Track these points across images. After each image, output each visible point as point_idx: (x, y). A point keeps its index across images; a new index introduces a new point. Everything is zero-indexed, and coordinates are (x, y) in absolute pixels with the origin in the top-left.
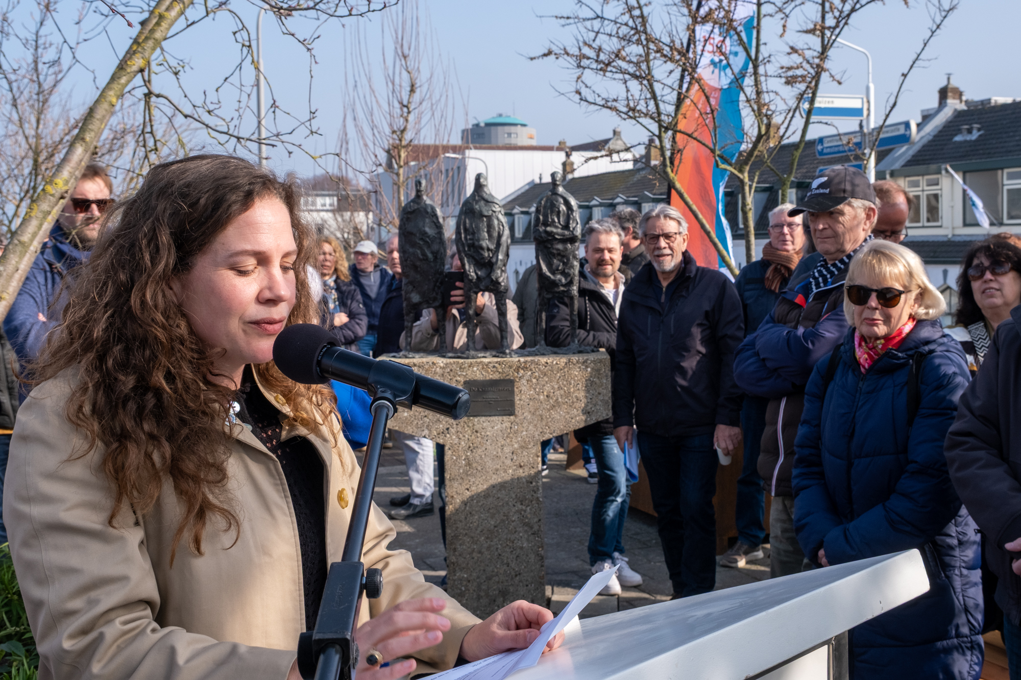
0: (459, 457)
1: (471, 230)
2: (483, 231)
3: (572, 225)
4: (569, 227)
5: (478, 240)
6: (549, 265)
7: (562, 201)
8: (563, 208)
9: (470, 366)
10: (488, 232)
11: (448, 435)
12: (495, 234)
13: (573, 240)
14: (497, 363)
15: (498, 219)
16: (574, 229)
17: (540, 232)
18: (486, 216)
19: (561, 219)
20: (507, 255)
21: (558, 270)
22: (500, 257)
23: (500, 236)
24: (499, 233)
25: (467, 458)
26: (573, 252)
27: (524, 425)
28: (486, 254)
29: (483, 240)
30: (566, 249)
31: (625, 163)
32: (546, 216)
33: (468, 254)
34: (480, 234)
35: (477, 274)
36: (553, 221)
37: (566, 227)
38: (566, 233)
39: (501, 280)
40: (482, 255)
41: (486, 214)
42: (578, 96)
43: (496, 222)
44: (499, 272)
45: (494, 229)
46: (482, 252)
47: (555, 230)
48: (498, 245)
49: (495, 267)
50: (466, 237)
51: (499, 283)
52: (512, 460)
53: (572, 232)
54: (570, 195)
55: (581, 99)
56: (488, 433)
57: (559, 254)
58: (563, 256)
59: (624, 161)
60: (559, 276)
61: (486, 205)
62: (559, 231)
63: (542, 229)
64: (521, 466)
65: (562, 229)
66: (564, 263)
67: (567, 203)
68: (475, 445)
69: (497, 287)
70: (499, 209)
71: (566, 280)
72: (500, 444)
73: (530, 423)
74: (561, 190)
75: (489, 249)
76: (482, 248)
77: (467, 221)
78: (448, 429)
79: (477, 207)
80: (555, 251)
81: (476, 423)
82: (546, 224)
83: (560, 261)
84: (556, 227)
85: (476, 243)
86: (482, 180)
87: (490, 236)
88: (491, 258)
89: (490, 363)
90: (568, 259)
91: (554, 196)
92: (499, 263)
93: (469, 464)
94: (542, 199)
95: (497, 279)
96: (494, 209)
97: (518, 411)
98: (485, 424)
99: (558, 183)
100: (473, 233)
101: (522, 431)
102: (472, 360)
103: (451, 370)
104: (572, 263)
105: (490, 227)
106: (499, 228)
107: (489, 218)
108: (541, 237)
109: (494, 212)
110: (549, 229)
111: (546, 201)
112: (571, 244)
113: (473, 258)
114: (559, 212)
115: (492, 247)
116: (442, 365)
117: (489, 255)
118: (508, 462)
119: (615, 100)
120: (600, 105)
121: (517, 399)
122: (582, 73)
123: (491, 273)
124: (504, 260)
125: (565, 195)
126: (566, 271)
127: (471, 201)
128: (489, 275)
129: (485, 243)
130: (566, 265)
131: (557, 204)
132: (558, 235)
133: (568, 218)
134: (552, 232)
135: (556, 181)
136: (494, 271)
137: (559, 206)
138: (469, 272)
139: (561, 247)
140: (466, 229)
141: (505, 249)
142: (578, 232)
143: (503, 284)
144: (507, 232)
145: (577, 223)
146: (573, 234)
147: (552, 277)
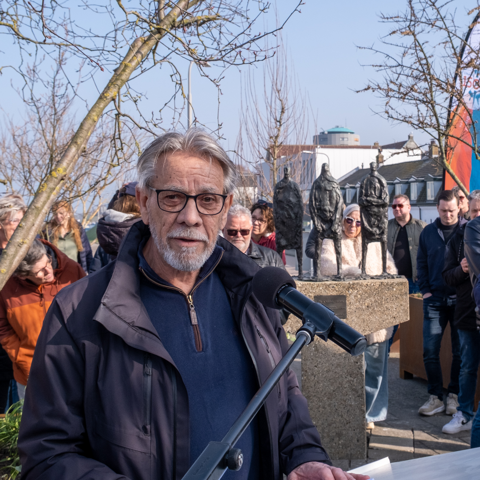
0: (310, 346)
1: (319, 200)
2: (327, 200)
3: (384, 196)
4: (382, 198)
5: (324, 206)
6: (369, 222)
7: (377, 181)
8: (378, 185)
9: (317, 287)
10: (330, 200)
12: (334, 202)
13: (384, 205)
14: (335, 284)
15: (336, 192)
16: (385, 198)
17: (363, 201)
18: (328, 190)
19: (377, 192)
20: (342, 215)
21: (374, 225)
22: (338, 216)
23: (337, 203)
24: (337, 201)
26: (384, 213)
28: (328, 215)
29: (327, 205)
30: (380, 211)
31: (416, 156)
32: (367, 190)
33: (317, 215)
34: (325, 202)
35: (322, 227)
36: (372, 193)
37: (380, 197)
38: (380, 201)
39: (338, 231)
40: (326, 215)
41: (328, 189)
42: (387, 115)
43: (335, 194)
44: (336, 226)
45: (334, 198)
46: (326, 213)
47: (372, 199)
48: (336, 209)
49: (334, 223)
50: (315, 204)
51: (337, 233)
53: (384, 200)
54: (382, 177)
55: (389, 117)
57: (375, 215)
58: (378, 216)
60: (375, 229)
61: (328, 183)
62: (375, 200)
63: (364, 198)
65: (377, 199)
66: (378, 221)
67: (380, 182)
69: (336, 236)
70: (336, 186)
71: (379, 231)
74: (376, 173)
75: (330, 211)
76: (326, 211)
77: (317, 194)
79: (323, 184)
80: (372, 213)
82: (367, 195)
83: (376, 219)
84: (374, 197)
85: (322, 208)
86: (326, 168)
87: (331, 203)
88: (332, 217)
89: (331, 284)
90: (381, 218)
91: (372, 178)
92: (337, 220)
94: (364, 180)
95: (335, 231)
96: (334, 186)
99: (374, 169)
100: (320, 201)
102: (320, 283)
103: (306, 289)
104: (383, 220)
105: (331, 197)
107: (330, 191)
108: (364, 204)
109: (334, 188)
110: (368, 198)
111: (367, 181)
112: (383, 208)
113: (320, 217)
114: (375, 188)
115: (332, 210)
117: (330, 215)
119: (410, 117)
120: (401, 120)
121: (348, 307)
122: (389, 100)
123: (331, 227)
124: (340, 218)
125: (379, 177)
126: (380, 225)
127: (319, 181)
128: (330, 228)
129: (328, 208)
130: (380, 222)
131: (374, 183)
132: (375, 202)
133: (381, 192)
134: (371, 200)
135: (373, 168)
136: (333, 225)
137: (375, 184)
138: (318, 226)
139: (376, 210)
140: (316, 199)
141: (340, 211)
142: (387, 201)
143: (339, 234)
144: (342, 200)
145: (387, 195)
146: (385, 202)
147: (371, 229)
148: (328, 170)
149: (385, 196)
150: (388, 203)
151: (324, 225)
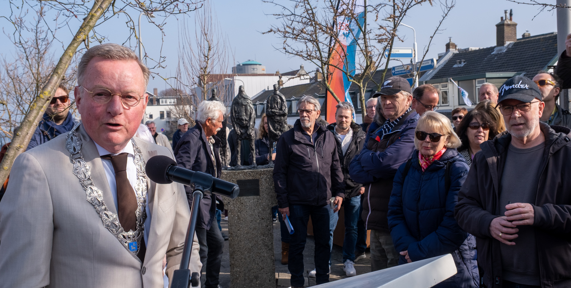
0: (234, 216)
1: (238, 112)
2: (243, 112)
3: (283, 108)
4: (282, 109)
5: (241, 116)
6: (274, 127)
7: (279, 97)
8: (279, 100)
9: (238, 174)
10: (245, 112)
11: (229, 206)
12: (249, 113)
13: (284, 115)
14: (251, 172)
15: (250, 106)
16: (284, 110)
17: (269, 112)
18: (244, 105)
19: (279, 106)
20: (254, 123)
21: (277, 129)
22: (251, 124)
23: (251, 114)
24: (250, 112)
25: (238, 216)
26: (284, 120)
27: (264, 200)
28: (245, 123)
29: (243, 116)
30: (281, 119)
31: (306, 80)
32: (271, 104)
33: (237, 123)
34: (242, 113)
35: (240, 131)
36: (275, 107)
37: (281, 109)
38: (281, 112)
39: (252, 134)
40: (243, 123)
41: (244, 104)
42: (284, 50)
43: (249, 108)
44: (251, 130)
45: (248, 111)
46: (243, 122)
47: (276, 111)
48: (250, 118)
49: (249, 128)
50: (235, 115)
51: (251, 136)
52: (259, 216)
53: (284, 111)
54: (282, 95)
55: (286, 52)
56: (248, 204)
57: (278, 122)
58: (280, 123)
59: (306, 79)
60: (278, 132)
61: (244, 100)
62: (278, 111)
63: (270, 110)
64: (263, 219)
65: (279, 110)
66: (280, 126)
67: (281, 98)
68: (242, 210)
69: (250, 137)
70: (250, 102)
71: (281, 133)
72: (253, 209)
73: (266, 199)
74: (278, 92)
75: (246, 120)
76: (243, 120)
77: (236, 108)
78: (229, 203)
79: (240, 101)
80: (276, 120)
81: (242, 200)
82: (272, 108)
83: (278, 125)
84: (276, 109)
85: (240, 118)
86: (242, 89)
87: (246, 114)
88: (247, 124)
89: (248, 172)
90: (282, 124)
91: (275, 95)
92: (251, 126)
93: (239, 218)
94: (269, 97)
95: (250, 134)
96: (248, 102)
97: (261, 194)
98: (246, 200)
99: (277, 89)
100: (239, 113)
101: (263, 203)
102: (239, 171)
103: (230, 176)
104: (284, 126)
105: (246, 110)
106: (251, 110)
107: (246, 106)
108: (270, 114)
109: (248, 103)
110: (273, 110)
111: (272, 98)
112: (283, 117)
113: (239, 124)
114: (277, 102)
115: (247, 119)
116: (226, 173)
117: (246, 123)
118: (257, 217)
119: (301, 52)
120: (294, 54)
121: (260, 188)
122: (286, 40)
123: (247, 131)
124: (253, 125)
125: (280, 95)
126: (281, 129)
127: (237, 98)
128: (246, 132)
129: (244, 117)
130: (281, 127)
131: (276, 99)
132: (277, 113)
133: (282, 105)
134: (274, 112)
135: (276, 88)
136: (249, 130)
137: (277, 100)
138: (237, 130)
139: (278, 118)
140: (235, 111)
141: (253, 120)
142: (286, 111)
143: (253, 136)
144: (254, 112)
145: (286, 107)
146: (284, 112)
147: (275, 132)
148: (243, 90)
149: (285, 108)
150: (287, 113)
151: (242, 130)
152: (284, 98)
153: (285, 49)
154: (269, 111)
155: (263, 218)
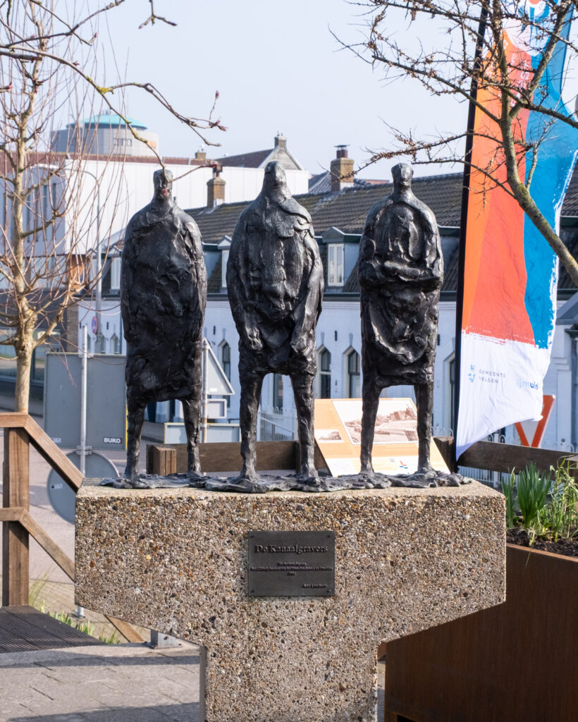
0: (231, 671)
1: (257, 263)
2: (279, 265)
3: (430, 259)
4: (425, 263)
5: (271, 280)
6: (387, 330)
8: (413, 227)
9: (255, 507)
10: (288, 267)
11: (213, 631)
12: (299, 271)
13: (429, 284)
14: (304, 501)
15: (304, 244)
16: (432, 265)
17: (373, 270)
18: (284, 239)
19: (411, 248)
20: (319, 309)
21: (402, 337)
22: (308, 312)
23: (307, 274)
24: (305, 269)
25: (246, 673)
26: (430, 306)
27: (350, 615)
28: (283, 306)
29: (279, 280)
30: (418, 301)
32: (383, 243)
33: (251, 306)
34: (273, 269)
35: (263, 341)
36: (397, 251)
37: (419, 261)
38: (420, 272)
39: (306, 352)
40: (275, 306)
41: (285, 234)
43: (301, 249)
44: (304, 337)
45: (298, 261)
46: (277, 303)
47: (399, 267)
48: (305, 289)
49: (297, 329)
50: (247, 275)
51: (304, 359)
52: (326, 676)
53: (430, 271)
56: (285, 628)
57: (404, 309)
58: (413, 313)
60: (402, 350)
61: (284, 219)
62: (406, 268)
63: (376, 264)
64: (342, 689)
65: (410, 265)
66: (413, 326)
68: (261, 650)
69: (300, 365)
70: (306, 226)
71: (415, 355)
72: (305, 648)
73: (360, 611)
74: (410, 197)
75: (287, 297)
76: (275, 295)
77: (251, 247)
78: (213, 619)
79: (268, 221)
80: (398, 305)
81: (264, 610)
82: (384, 256)
83: (406, 321)
84: (401, 261)
85: (266, 286)
86: (278, 174)
87: (290, 274)
88: (292, 312)
89: (292, 501)
90: (421, 320)
91: (398, 208)
92: (305, 321)
93: (249, 684)
94: (377, 212)
95: (300, 351)
96: (299, 226)
97: (340, 590)
98: (279, 612)
99: (406, 184)
100: (261, 268)
101: (347, 626)
102: (259, 496)
103: (222, 513)
104: (427, 326)
105: (290, 257)
106: (307, 260)
107: (289, 241)
108: (375, 278)
109: (299, 231)
110: (388, 264)
111: (384, 215)
112: (425, 292)
113: (259, 312)
114: (407, 235)
115: (293, 293)
116: (205, 503)
117: (287, 307)
118: (320, 681)
119: (428, 61)
120: (405, 68)
121: (338, 566)
122: (383, 13)
123: (289, 339)
124: (313, 317)
125: (418, 207)
126: (416, 339)
127: (257, 211)
128: (287, 343)
129: (282, 287)
130: (417, 330)
131: (404, 220)
132: (405, 275)
133: (422, 246)
134: (395, 270)
135: (403, 180)
136: (296, 336)
137: (407, 224)
138: (252, 336)
139: (408, 297)
140: (247, 261)
141: (315, 297)
142: (439, 272)
143: (309, 360)
144: (319, 268)
145: (438, 256)
146: (432, 275)
147: (392, 350)
148: (283, 180)
149: (433, 259)
150: (442, 279)
151: (271, 333)
152: (431, 217)
153: (375, 48)
154: (374, 266)
155: (344, 686)
